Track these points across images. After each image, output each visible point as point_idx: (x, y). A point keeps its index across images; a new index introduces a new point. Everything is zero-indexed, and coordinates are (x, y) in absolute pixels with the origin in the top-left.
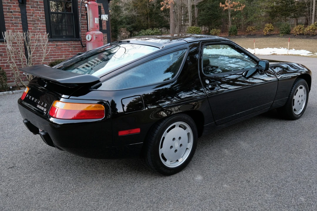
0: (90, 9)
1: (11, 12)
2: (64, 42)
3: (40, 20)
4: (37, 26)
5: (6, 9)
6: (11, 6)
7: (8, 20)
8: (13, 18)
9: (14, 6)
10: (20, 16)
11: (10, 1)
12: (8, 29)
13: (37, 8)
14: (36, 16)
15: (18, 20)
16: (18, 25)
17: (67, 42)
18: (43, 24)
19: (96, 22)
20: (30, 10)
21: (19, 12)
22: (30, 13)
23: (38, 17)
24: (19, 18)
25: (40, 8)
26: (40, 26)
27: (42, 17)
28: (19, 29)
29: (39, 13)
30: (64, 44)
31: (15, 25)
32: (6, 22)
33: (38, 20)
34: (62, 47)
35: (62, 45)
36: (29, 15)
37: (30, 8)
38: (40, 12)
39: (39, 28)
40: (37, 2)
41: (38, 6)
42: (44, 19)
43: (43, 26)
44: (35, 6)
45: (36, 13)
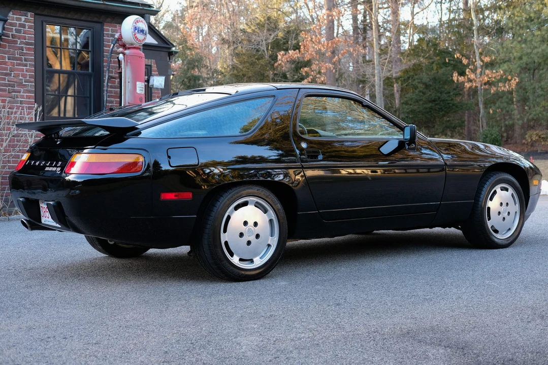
0: (129, 64)
3: (24, 83)
4: (17, 95)
13: (20, 59)
14: (17, 76)
18: (29, 92)
19: (138, 91)
22: (6, 69)
23: (20, 78)
25: (26, 60)
26: (22, 97)
27: (28, 78)
29: (22, 70)
33: (20, 84)
37: (7, 60)
38: (25, 68)
39: (21, 99)
40: (22, 49)
41: (23, 57)
42: (31, 82)
43: (28, 97)
44: (16, 56)
45: (18, 70)
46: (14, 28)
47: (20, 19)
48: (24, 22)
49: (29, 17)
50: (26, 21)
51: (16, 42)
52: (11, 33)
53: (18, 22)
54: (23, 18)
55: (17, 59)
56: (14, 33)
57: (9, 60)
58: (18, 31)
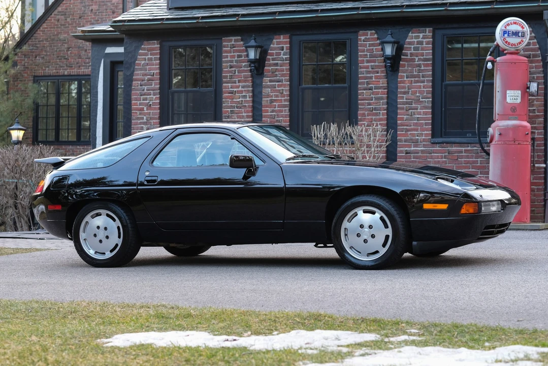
0: (498, 71)
1: (371, 89)
2: (466, 145)
3: (421, 100)
4: (414, 112)
5: (363, 83)
6: (371, 78)
7: (363, 104)
8: (372, 100)
9: (376, 77)
10: (384, 94)
11: (371, 70)
12: (361, 120)
13: (418, 76)
14: (416, 92)
15: (380, 103)
16: (380, 113)
17: (473, 145)
18: (426, 108)
19: (509, 100)
20: (403, 82)
21: (384, 88)
22: (404, 87)
23: (418, 95)
24: (382, 98)
25: (423, 77)
26: (419, 113)
27: (425, 94)
28: (380, 120)
29: (420, 87)
30: (465, 151)
31: (374, 111)
32: (360, 108)
33: (418, 101)
34: (462, 157)
35: (461, 152)
36: (401, 93)
37: (405, 79)
38: (422, 84)
39: (418, 116)
40: (419, 66)
41: (421, 74)
42: (429, 98)
43: (425, 113)
44: (415, 73)
45: (415, 87)
46: (413, 46)
47: (418, 37)
48: (422, 39)
49: (427, 34)
50: (423, 38)
51: (413, 60)
52: (409, 52)
53: (416, 40)
54: (421, 35)
55: (414, 76)
56: (412, 51)
57: (407, 78)
58: (416, 49)
